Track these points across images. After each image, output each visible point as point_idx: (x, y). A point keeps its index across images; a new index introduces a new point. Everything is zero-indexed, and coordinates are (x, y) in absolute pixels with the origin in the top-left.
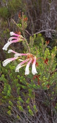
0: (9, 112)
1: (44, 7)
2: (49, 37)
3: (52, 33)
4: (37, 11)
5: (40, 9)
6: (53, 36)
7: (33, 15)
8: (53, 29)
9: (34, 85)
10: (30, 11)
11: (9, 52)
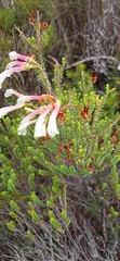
0: (11, 225)
1: (92, 8)
2: (102, 71)
3: (108, 64)
4: (76, 16)
5: (84, 12)
6: (111, 70)
7: (68, 26)
8: (109, 54)
9: (62, 166)
10: (62, 17)
11: (6, 96)
